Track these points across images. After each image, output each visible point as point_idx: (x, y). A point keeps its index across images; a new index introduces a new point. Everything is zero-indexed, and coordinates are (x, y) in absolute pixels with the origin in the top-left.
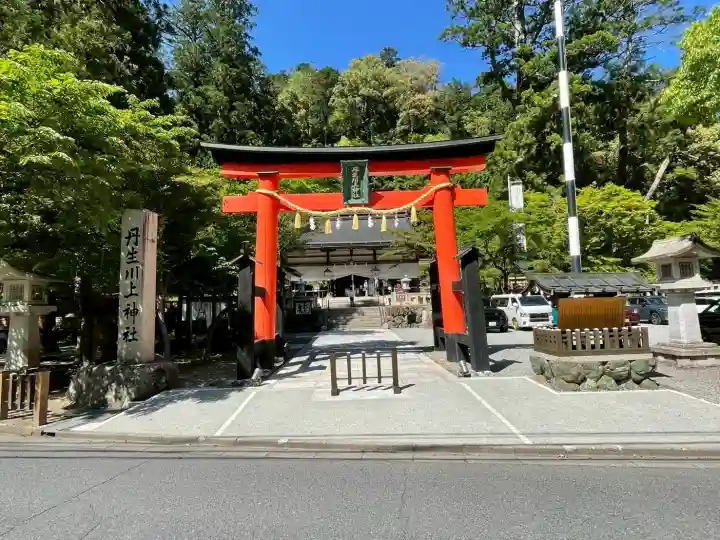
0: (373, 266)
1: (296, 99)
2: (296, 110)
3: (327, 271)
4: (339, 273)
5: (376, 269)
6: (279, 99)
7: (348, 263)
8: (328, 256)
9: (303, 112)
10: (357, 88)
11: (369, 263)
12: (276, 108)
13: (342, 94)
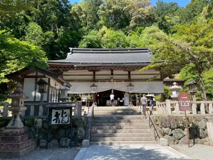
0: (128, 83)
1: (81, 10)
2: (81, 14)
3: (93, 86)
4: (103, 87)
5: (131, 85)
6: (72, 9)
7: (109, 80)
8: (94, 75)
9: (84, 15)
10: (111, 6)
11: (126, 81)
12: (71, 12)
13: (103, 9)
